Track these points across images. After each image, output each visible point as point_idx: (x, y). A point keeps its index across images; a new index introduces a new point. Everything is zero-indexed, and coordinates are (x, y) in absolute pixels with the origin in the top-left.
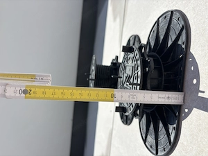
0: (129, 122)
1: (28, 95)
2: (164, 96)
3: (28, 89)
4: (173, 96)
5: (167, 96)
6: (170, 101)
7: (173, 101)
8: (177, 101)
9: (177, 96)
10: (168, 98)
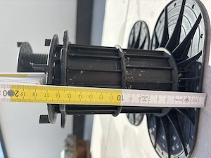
1: (14, 97)
2: (181, 98)
3: (14, 90)
5: (185, 97)
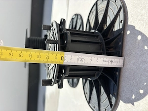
0: (75, 85)
4: (116, 60)
6: (113, 64)
7: (115, 64)
8: (118, 64)
9: (118, 60)
10: (111, 61)
